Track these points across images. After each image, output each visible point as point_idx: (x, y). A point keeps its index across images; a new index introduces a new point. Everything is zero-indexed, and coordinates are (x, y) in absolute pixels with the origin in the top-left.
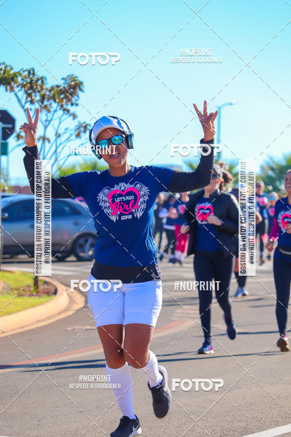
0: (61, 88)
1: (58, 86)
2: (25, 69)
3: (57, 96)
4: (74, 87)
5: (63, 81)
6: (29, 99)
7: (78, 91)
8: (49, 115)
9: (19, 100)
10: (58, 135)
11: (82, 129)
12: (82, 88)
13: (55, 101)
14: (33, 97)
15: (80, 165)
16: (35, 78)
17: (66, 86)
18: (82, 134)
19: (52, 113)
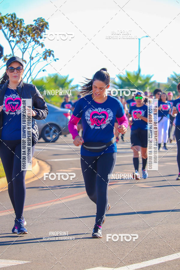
0: (34, 26)
1: (31, 26)
2: (9, 14)
3: (30, 32)
4: (42, 26)
5: (35, 22)
6: (12, 34)
7: (45, 28)
8: (25, 45)
9: (5, 35)
10: (32, 58)
11: (48, 54)
12: (47, 26)
13: (29, 36)
14: (15, 33)
15: (46, 78)
16: (16, 21)
17: (37, 25)
18: (48, 57)
19: (27, 43)
